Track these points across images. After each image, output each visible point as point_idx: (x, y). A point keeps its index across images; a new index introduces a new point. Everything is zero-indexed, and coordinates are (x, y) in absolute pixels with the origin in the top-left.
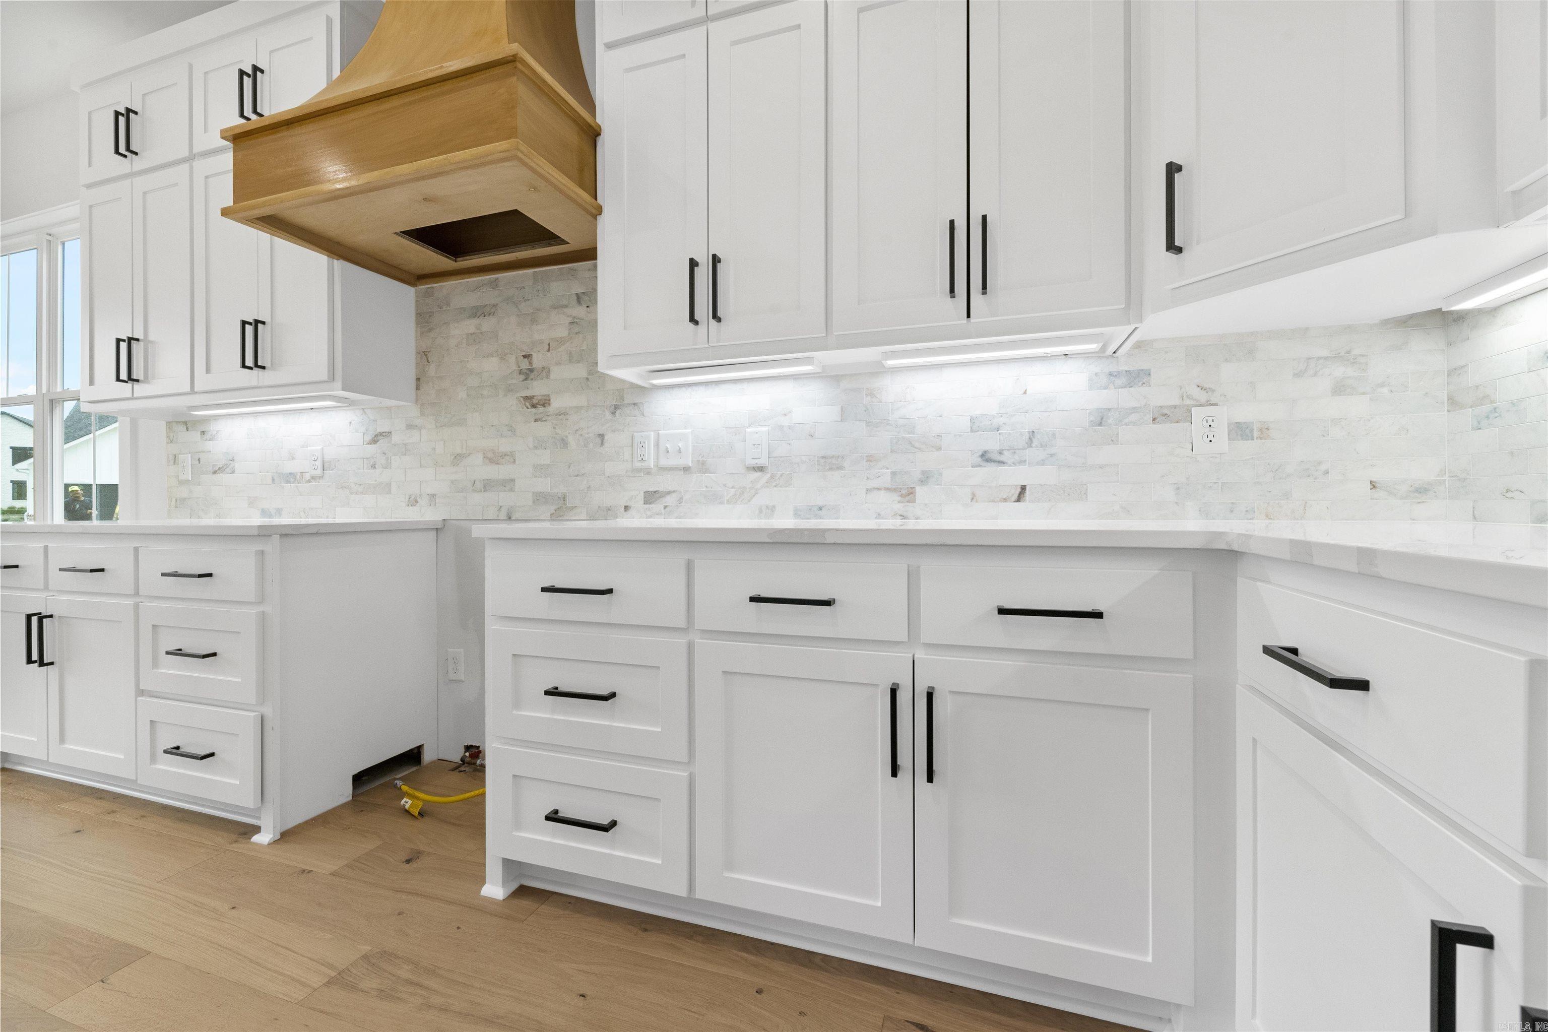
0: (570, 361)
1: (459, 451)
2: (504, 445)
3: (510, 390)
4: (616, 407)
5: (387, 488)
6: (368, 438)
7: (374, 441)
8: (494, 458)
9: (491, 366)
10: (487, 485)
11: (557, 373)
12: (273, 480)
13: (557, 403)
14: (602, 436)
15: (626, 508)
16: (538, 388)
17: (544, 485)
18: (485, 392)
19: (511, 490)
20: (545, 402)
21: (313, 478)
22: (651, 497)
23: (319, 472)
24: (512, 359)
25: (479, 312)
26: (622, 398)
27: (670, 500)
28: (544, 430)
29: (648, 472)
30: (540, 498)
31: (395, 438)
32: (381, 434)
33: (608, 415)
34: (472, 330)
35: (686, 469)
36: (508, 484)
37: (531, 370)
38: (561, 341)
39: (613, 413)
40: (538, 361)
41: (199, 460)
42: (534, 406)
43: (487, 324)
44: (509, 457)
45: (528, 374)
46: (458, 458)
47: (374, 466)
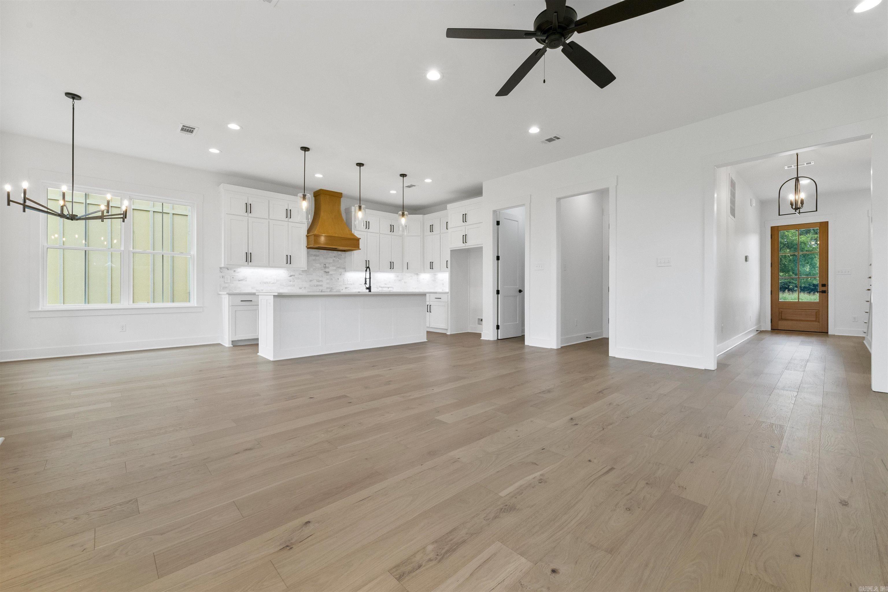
0: (333, 266)
1: (311, 279)
2: (320, 279)
3: (321, 270)
4: (341, 274)
5: (294, 285)
6: (289, 276)
7: (291, 276)
8: (319, 281)
9: (318, 265)
10: (317, 286)
11: (330, 268)
12: (260, 283)
13: (330, 273)
14: (338, 279)
15: (342, 290)
16: (327, 270)
17: (328, 286)
18: (317, 270)
19: (322, 286)
20: (328, 272)
21: (273, 283)
22: (346, 288)
23: (276, 282)
24: (322, 265)
25: (315, 255)
26: (342, 273)
27: (349, 288)
28: (328, 277)
29: (346, 285)
30: (327, 288)
31: (296, 276)
32: (292, 275)
33: (339, 275)
34: (314, 258)
35: (351, 284)
36: (321, 285)
37: (326, 267)
38: (331, 263)
39: (340, 275)
40: (327, 265)
41: (233, 278)
42: (326, 273)
43: (317, 258)
44: (322, 281)
45: (325, 267)
46: (311, 281)
47: (290, 281)
